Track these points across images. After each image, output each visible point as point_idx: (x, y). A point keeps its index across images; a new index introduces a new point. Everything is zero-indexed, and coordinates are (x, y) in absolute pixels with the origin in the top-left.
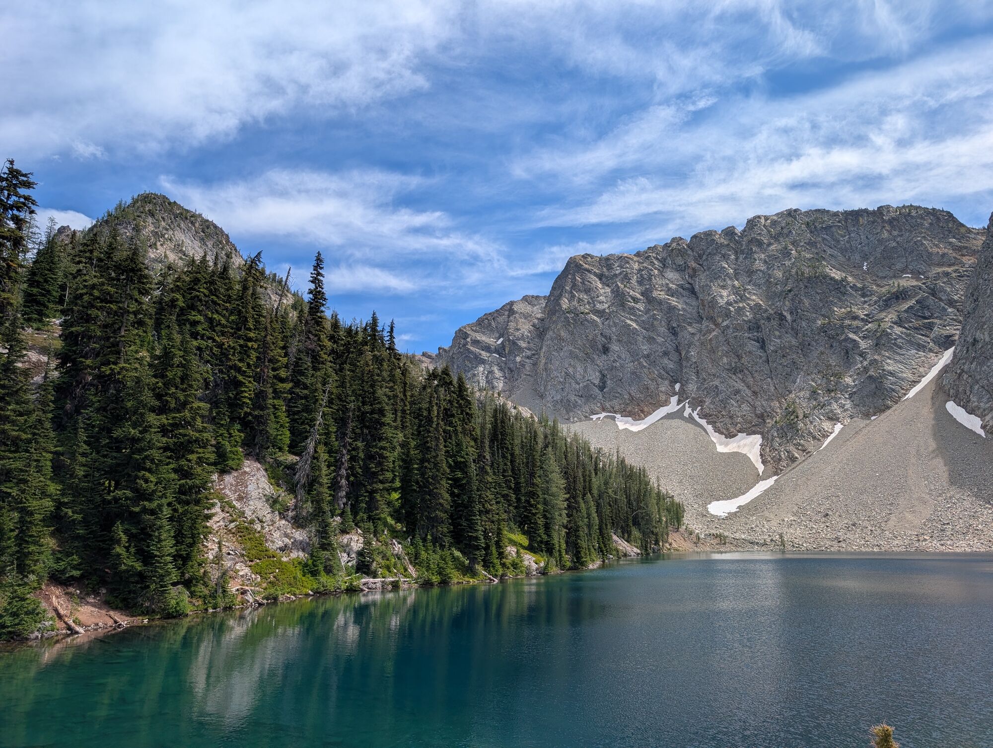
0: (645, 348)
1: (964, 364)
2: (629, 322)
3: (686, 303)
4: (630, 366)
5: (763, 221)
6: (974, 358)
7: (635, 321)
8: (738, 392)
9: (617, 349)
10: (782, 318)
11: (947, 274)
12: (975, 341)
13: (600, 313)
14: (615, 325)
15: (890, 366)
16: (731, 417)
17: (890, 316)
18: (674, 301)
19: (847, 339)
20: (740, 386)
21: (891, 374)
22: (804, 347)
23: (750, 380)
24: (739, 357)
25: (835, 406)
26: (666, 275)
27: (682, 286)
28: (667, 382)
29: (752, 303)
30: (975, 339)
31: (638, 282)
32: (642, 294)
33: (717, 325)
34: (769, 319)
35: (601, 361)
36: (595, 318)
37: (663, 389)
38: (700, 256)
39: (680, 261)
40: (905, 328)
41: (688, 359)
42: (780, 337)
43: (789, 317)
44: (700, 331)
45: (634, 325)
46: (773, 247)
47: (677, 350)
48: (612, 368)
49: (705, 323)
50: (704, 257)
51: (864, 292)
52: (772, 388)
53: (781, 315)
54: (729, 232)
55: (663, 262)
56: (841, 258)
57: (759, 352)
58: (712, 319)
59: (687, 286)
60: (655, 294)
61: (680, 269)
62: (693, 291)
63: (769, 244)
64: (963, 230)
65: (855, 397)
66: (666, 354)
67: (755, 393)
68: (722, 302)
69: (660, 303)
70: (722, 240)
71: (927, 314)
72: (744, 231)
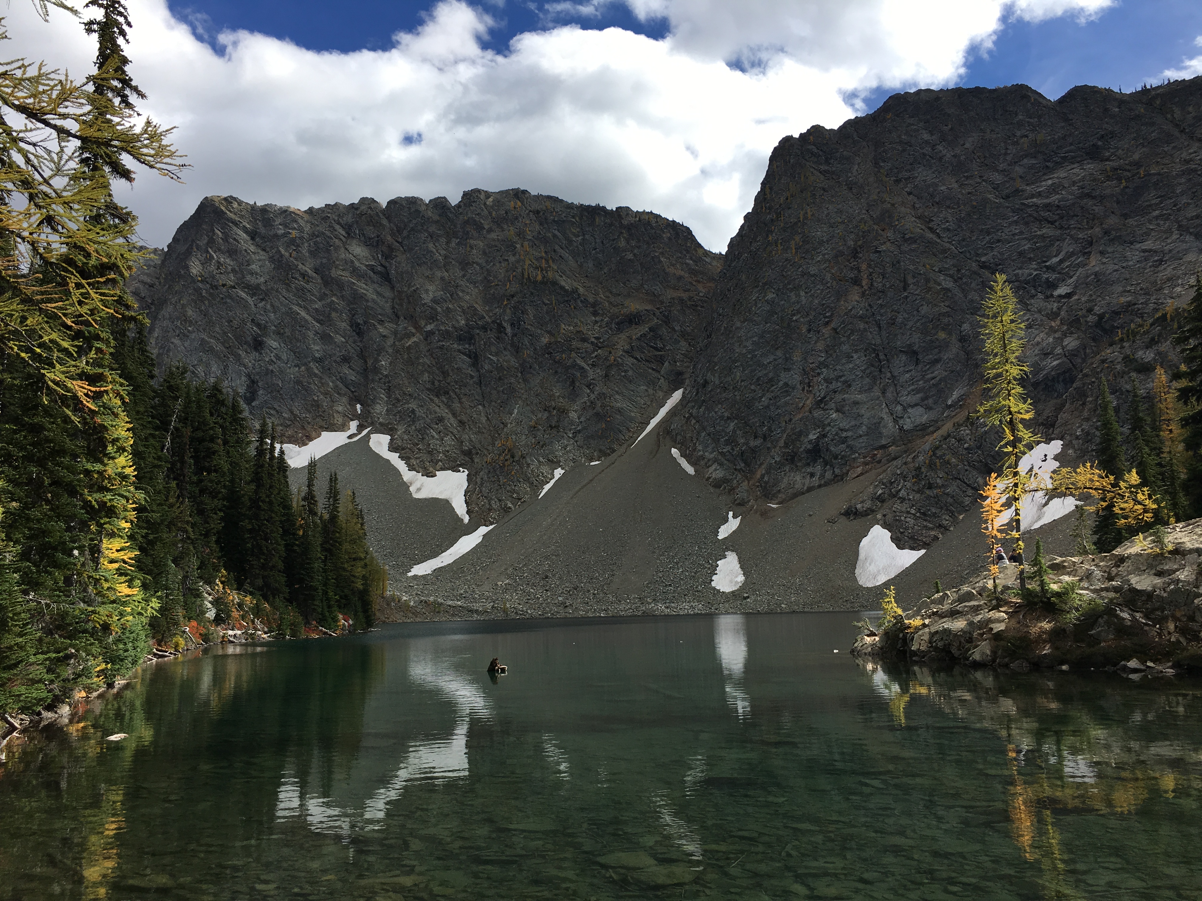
0: (317, 348)
1: (694, 407)
2: (296, 308)
3: (378, 294)
4: (293, 372)
5: (482, 197)
6: (704, 401)
7: (305, 308)
8: (441, 420)
9: (275, 344)
10: (501, 329)
11: (681, 300)
12: (706, 383)
13: (253, 290)
14: (275, 309)
15: (620, 403)
16: (430, 453)
17: (622, 342)
18: (362, 287)
19: (575, 365)
20: (444, 412)
21: (620, 411)
22: (525, 369)
23: (456, 405)
24: (445, 374)
25: (557, 446)
26: (350, 248)
27: (372, 268)
28: (344, 400)
29: (465, 305)
30: (706, 381)
31: (310, 252)
32: (316, 271)
33: (418, 328)
34: (484, 328)
35: (249, 359)
36: (244, 295)
37: (340, 409)
38: (399, 231)
39: (370, 231)
40: (636, 358)
41: (376, 370)
42: (497, 354)
43: (509, 330)
44: (395, 333)
45: (303, 314)
46: (493, 235)
47: (362, 355)
48: (268, 372)
49: (403, 324)
50: (405, 233)
51: (595, 308)
52: (484, 419)
53: (500, 325)
54: (440, 203)
55: (348, 228)
56: (572, 262)
57: (470, 371)
58: (411, 318)
59: (379, 268)
60: (334, 273)
61: (371, 243)
62: (386, 277)
63: (490, 231)
64: (700, 252)
65: (579, 437)
66: (346, 359)
67: (461, 423)
68: (427, 298)
69: (341, 286)
70: (430, 214)
71: (660, 345)
72: (459, 206)
